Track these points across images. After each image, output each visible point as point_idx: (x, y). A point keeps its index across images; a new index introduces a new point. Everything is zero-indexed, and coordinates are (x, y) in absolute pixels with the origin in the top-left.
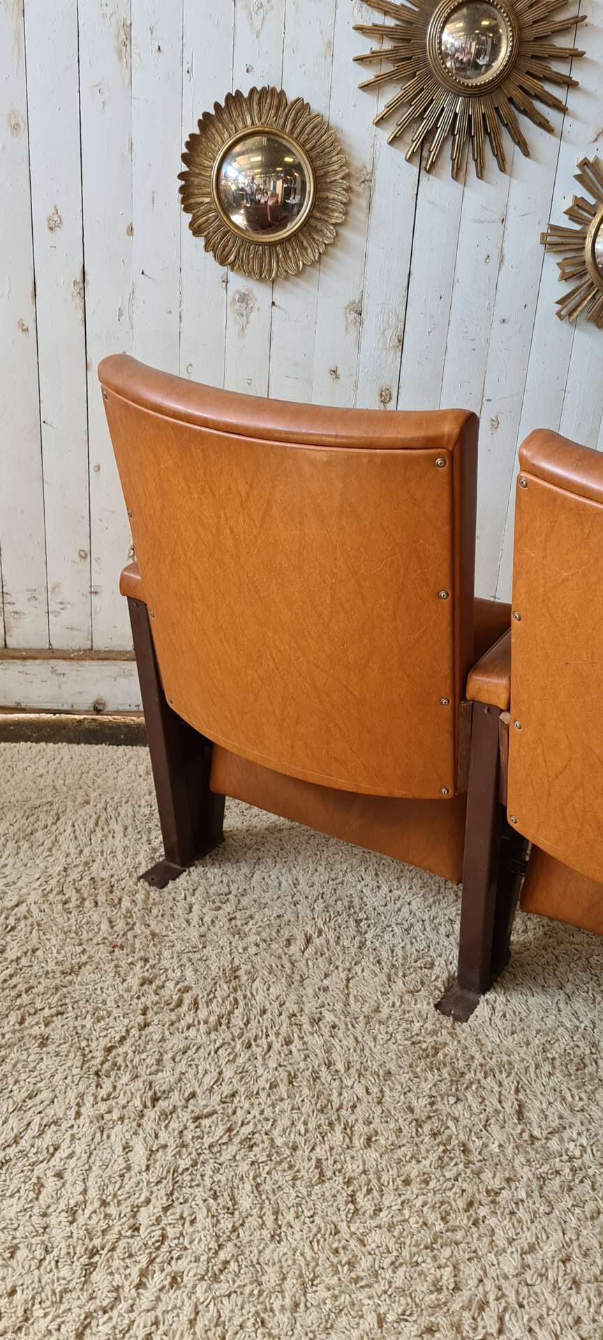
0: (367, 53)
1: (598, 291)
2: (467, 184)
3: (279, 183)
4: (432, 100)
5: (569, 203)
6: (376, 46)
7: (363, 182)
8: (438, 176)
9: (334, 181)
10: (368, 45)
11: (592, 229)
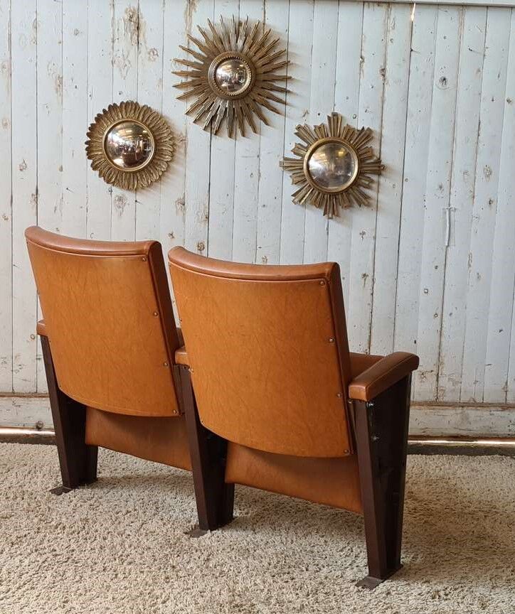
0: (180, 83)
1: (313, 190)
2: (237, 139)
3: (141, 142)
4: (213, 103)
5: (293, 146)
6: (184, 80)
7: (182, 141)
8: (221, 137)
9: (165, 141)
10: (180, 80)
11: (306, 159)
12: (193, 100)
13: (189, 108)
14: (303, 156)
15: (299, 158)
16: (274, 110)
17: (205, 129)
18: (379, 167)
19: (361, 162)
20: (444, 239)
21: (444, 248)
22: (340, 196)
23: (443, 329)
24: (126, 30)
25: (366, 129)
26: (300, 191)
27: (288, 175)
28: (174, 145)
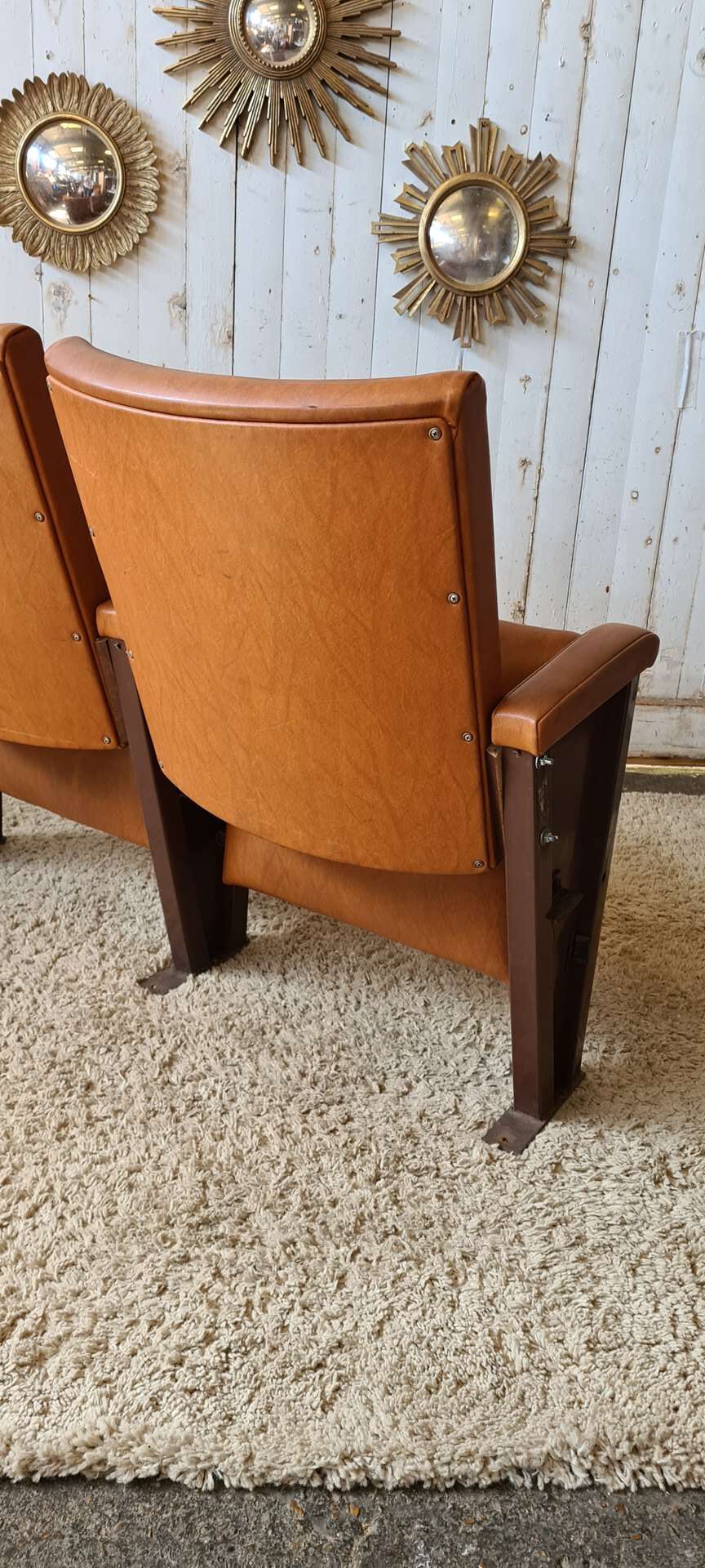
0: (170, 37)
1: (436, 284)
2: (289, 171)
3: (101, 175)
4: (240, 84)
5: (399, 191)
6: (178, 30)
7: (177, 170)
8: (257, 163)
9: (144, 169)
10: (171, 29)
11: (424, 218)
12: (200, 78)
13: (191, 95)
14: (418, 213)
15: (410, 216)
16: (362, 107)
17: (224, 144)
18: (566, 241)
19: (531, 227)
20: (676, 397)
21: (676, 412)
22: (487, 299)
23: (660, 566)
25: (545, 156)
26: (410, 286)
27: (388, 254)
28: (160, 177)
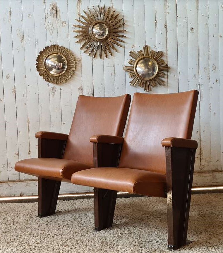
1: (139, 79)
2: (104, 59)
4: (92, 43)
5: (129, 61)
7: (79, 61)
8: (97, 58)
9: (72, 62)
10: (76, 34)
11: (135, 66)
12: (83, 43)
13: (81, 46)
15: (132, 66)
16: (119, 45)
17: (89, 55)
18: (167, 68)
19: (159, 66)
21: (199, 102)
22: (151, 81)
23: (201, 138)
24: (51, 13)
25: (160, 51)
26: (133, 80)
27: (127, 74)
28: (75, 63)
